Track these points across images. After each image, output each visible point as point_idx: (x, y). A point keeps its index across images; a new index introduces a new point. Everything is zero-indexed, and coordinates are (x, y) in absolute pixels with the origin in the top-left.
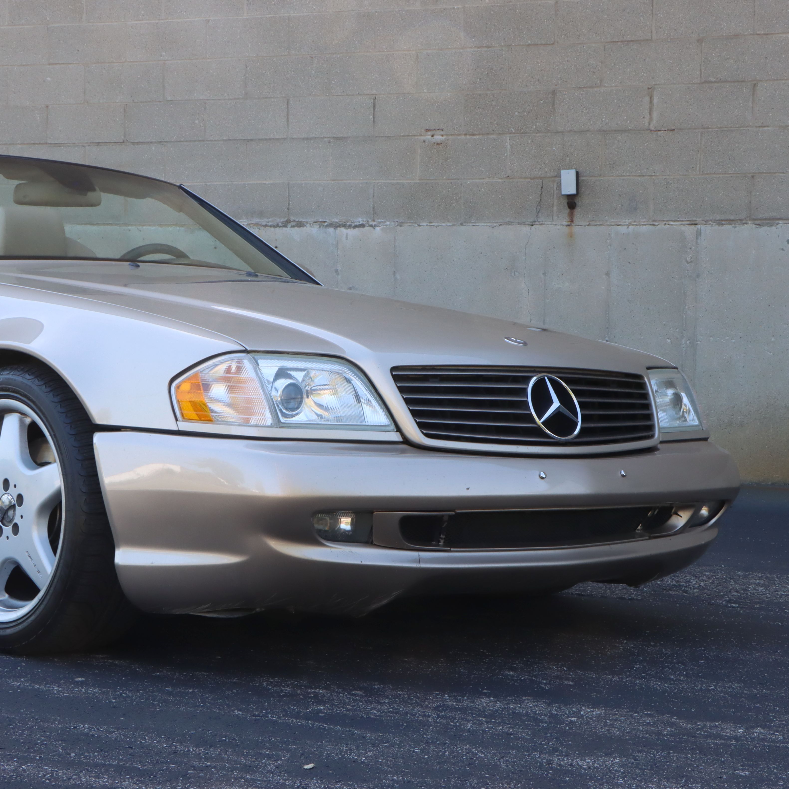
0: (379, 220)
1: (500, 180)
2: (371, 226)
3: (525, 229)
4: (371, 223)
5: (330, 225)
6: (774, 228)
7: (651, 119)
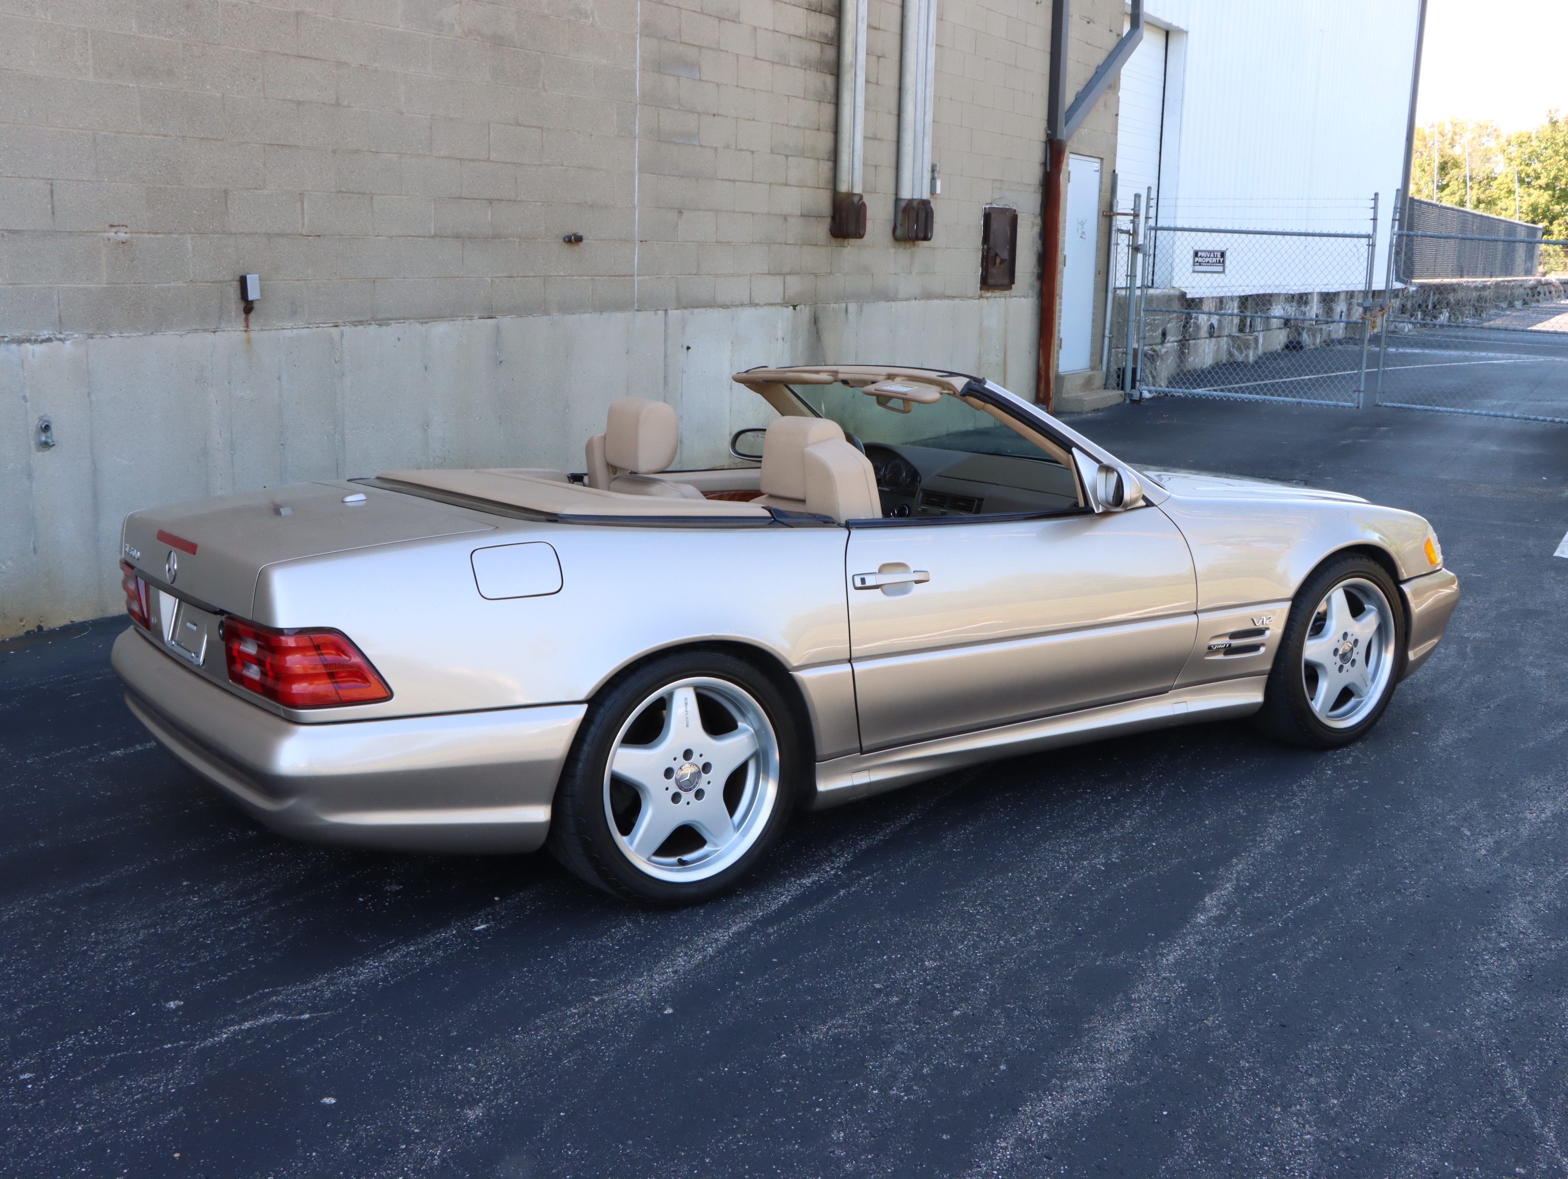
0: (67, 333)
1: (185, 285)
2: (60, 340)
3: (210, 336)
4: (59, 336)
5: (12, 341)
6: (389, 327)
7: (303, 224)
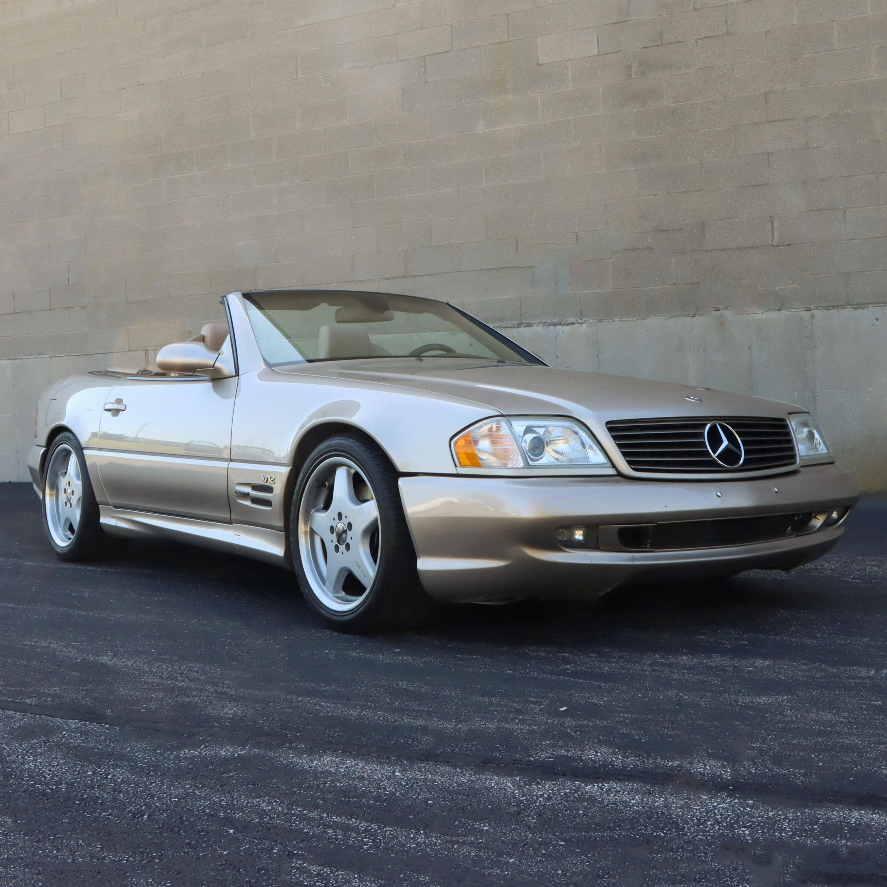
0: (585, 319)
1: (669, 287)
3: (689, 320)
4: (579, 321)
5: (551, 324)
6: (866, 310)
7: (773, 238)
